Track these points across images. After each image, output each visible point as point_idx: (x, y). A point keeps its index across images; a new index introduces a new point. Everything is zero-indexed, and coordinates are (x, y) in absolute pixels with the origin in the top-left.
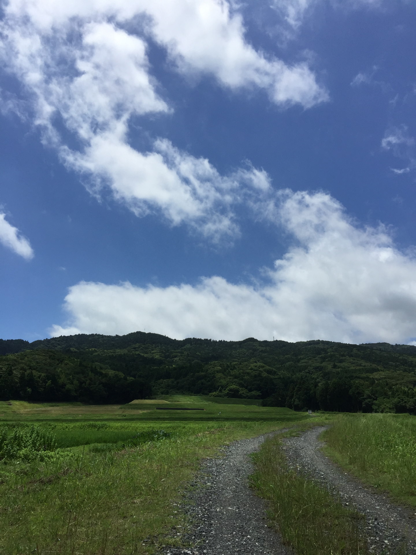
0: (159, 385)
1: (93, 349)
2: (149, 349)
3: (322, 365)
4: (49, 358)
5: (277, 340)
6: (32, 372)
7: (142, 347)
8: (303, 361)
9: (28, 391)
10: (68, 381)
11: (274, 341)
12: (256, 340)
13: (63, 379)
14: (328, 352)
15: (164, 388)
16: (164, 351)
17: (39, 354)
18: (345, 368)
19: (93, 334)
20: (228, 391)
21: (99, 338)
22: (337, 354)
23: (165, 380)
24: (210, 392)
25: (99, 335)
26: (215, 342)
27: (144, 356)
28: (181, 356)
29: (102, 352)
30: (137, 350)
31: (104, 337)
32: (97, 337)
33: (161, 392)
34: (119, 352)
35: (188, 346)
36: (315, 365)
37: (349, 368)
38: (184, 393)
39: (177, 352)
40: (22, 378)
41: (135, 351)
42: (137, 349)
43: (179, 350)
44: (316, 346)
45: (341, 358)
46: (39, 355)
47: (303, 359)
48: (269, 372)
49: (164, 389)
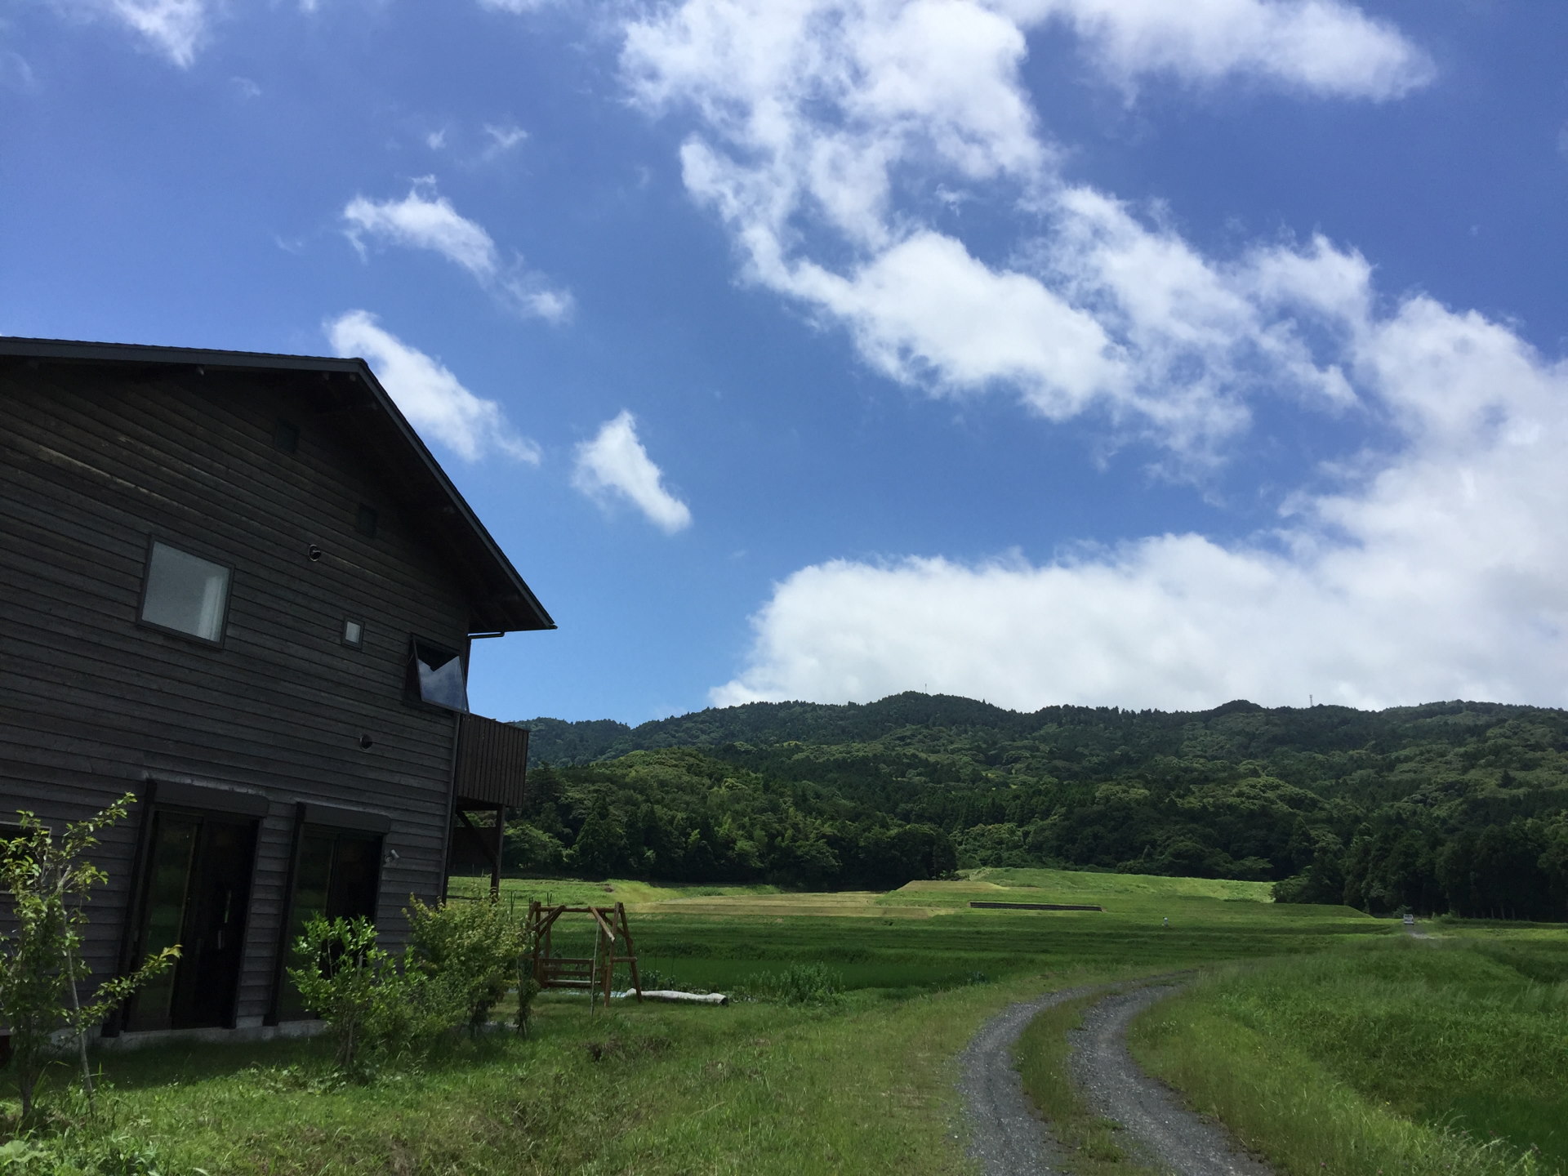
0: (975, 839)
1: (793, 743)
2: (942, 741)
3: (1467, 777)
4: (688, 771)
5: (1321, 705)
6: (652, 807)
7: (920, 734)
8: (1405, 766)
9: (648, 857)
10: (741, 832)
11: (1313, 707)
12: (1256, 707)
13: (726, 827)
14: (1489, 738)
15: (988, 849)
16: (984, 746)
17: (663, 761)
18: (1539, 786)
19: (789, 702)
20: (1171, 858)
21: (805, 712)
22: (1516, 742)
23: (990, 827)
24: (1119, 860)
25: (804, 704)
26: (1129, 716)
27: (929, 759)
28: (1033, 757)
29: (816, 751)
30: (910, 744)
31: (818, 709)
32: (798, 709)
33: (980, 860)
34: (860, 749)
35: (1051, 728)
36: (1441, 779)
37: (1553, 784)
38: (1044, 863)
39: (1018, 748)
40: (630, 825)
41: (904, 745)
42: (909, 741)
43: (1026, 742)
44: (1451, 720)
45: (1530, 755)
46: (663, 764)
47: (1407, 759)
48: (1295, 802)
49: (990, 852)
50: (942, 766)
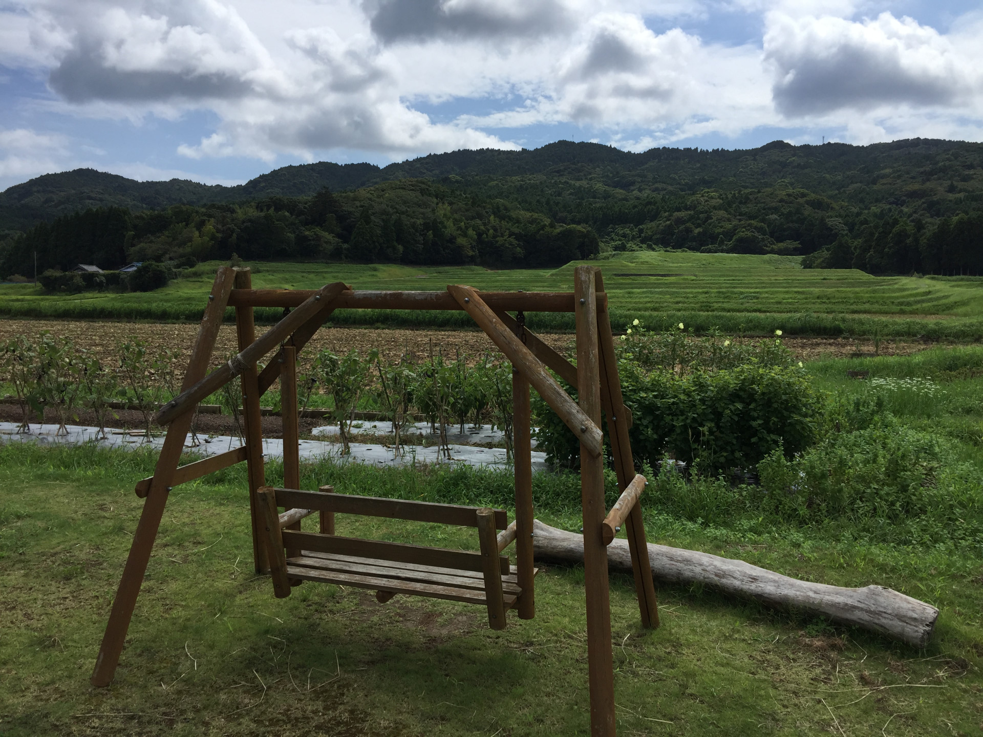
2: (584, 172)
3: (926, 186)
4: (422, 194)
5: (829, 143)
6: (400, 216)
7: (569, 168)
8: (884, 181)
9: (399, 249)
11: (824, 144)
12: (788, 145)
13: (450, 228)
14: (939, 161)
16: (611, 175)
17: (404, 187)
18: (973, 191)
19: (483, 149)
20: (736, 243)
21: (494, 155)
22: (958, 163)
24: (702, 245)
25: (492, 150)
27: (576, 184)
28: (643, 182)
29: (503, 180)
31: (502, 153)
32: (490, 154)
34: (531, 179)
35: (654, 162)
36: (909, 188)
39: (633, 176)
40: (386, 228)
41: (559, 176)
42: (562, 173)
43: (638, 171)
44: (913, 150)
45: (967, 172)
47: (885, 176)
49: (618, 242)
50: (584, 188)
